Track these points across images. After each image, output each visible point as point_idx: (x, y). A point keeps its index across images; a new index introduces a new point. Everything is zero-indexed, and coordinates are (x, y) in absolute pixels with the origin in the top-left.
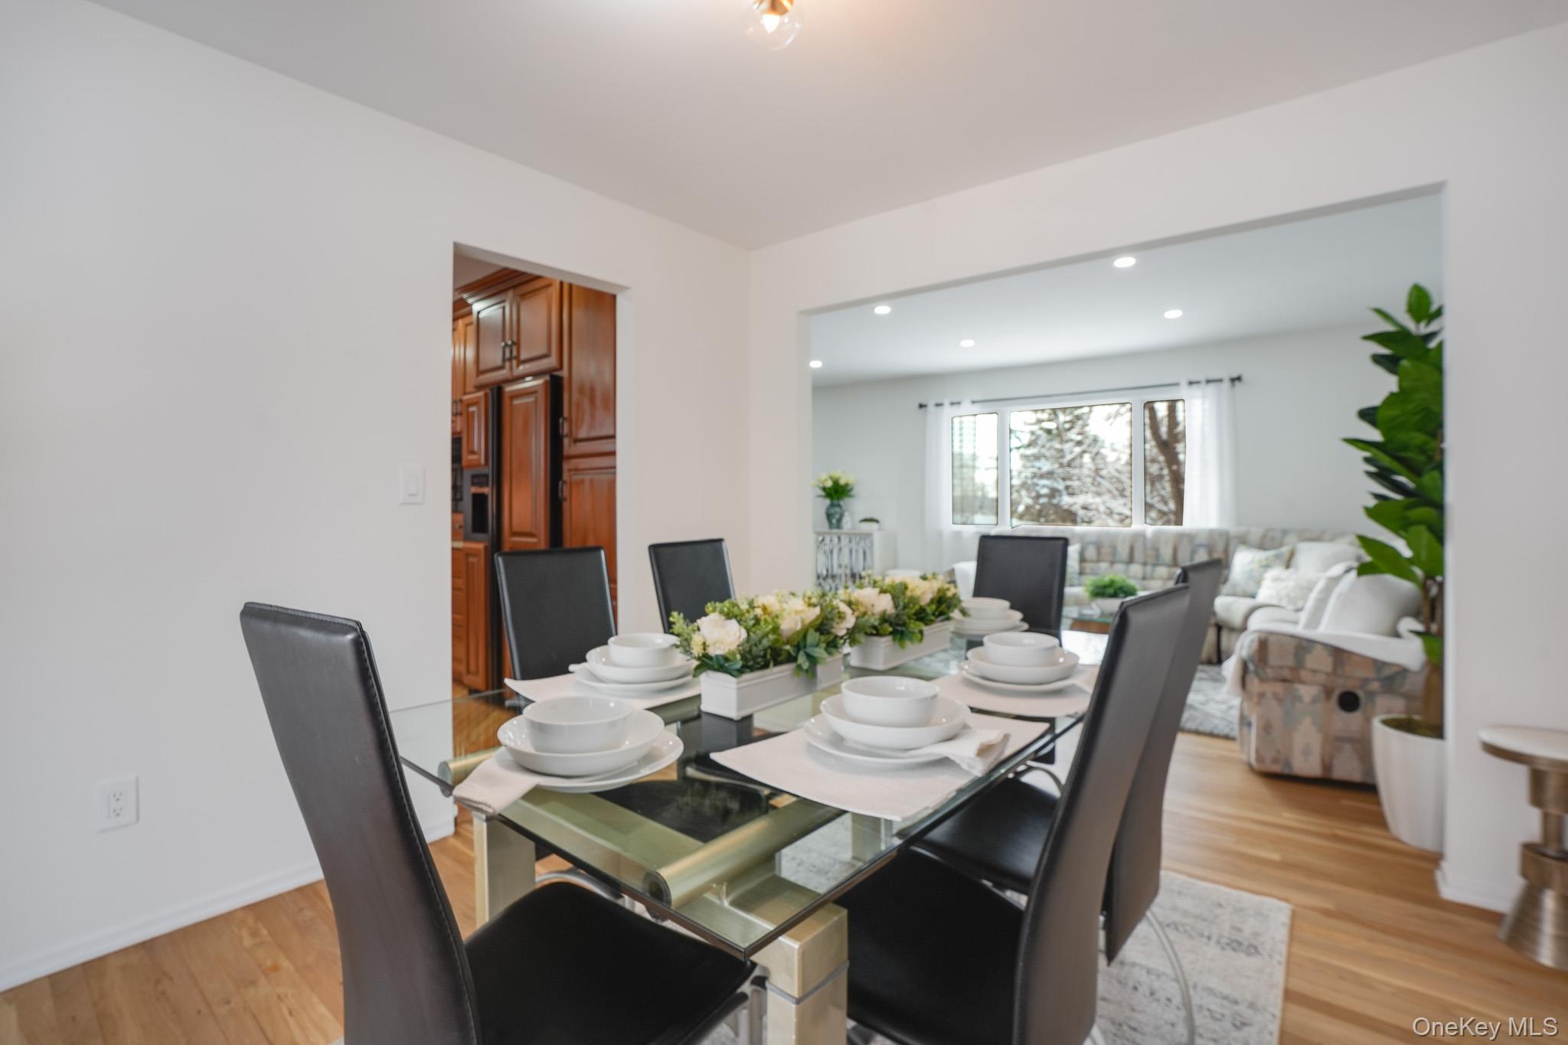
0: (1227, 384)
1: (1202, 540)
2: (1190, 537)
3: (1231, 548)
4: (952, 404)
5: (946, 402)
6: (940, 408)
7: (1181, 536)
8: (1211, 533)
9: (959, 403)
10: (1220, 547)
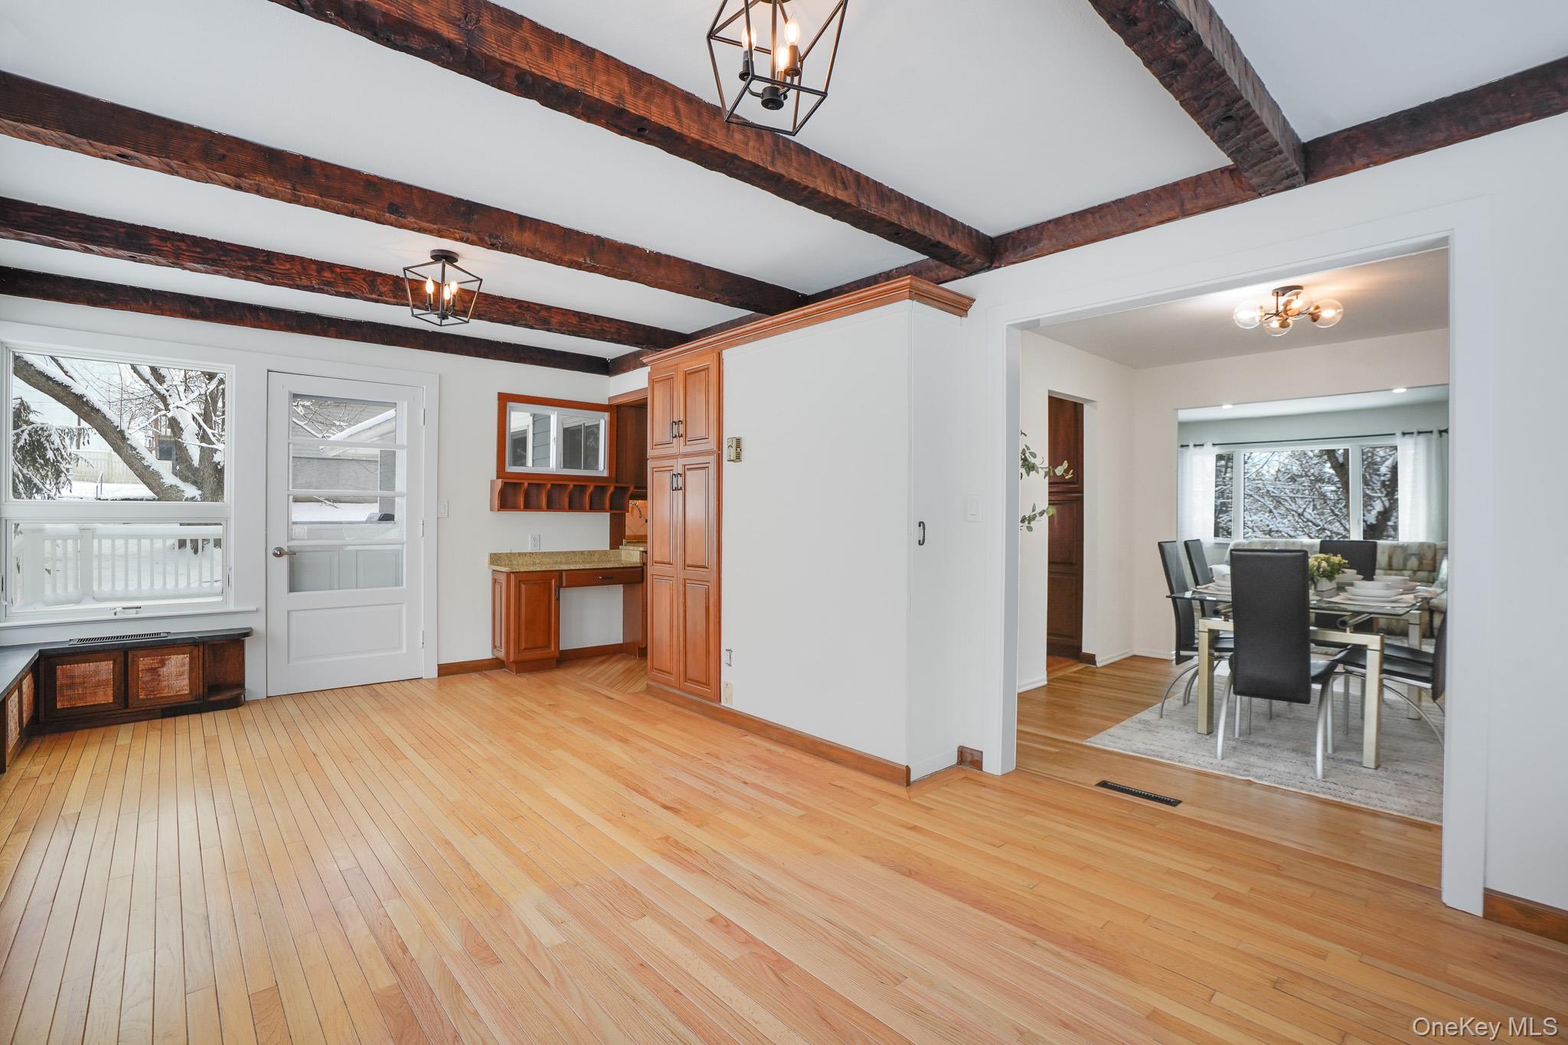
0: (1435, 435)
1: (1414, 551)
2: (1404, 548)
3: (1438, 557)
4: (1195, 445)
5: (1191, 445)
6: (1185, 449)
7: (1395, 547)
8: (1422, 545)
9: (1203, 445)
10: (1429, 555)
